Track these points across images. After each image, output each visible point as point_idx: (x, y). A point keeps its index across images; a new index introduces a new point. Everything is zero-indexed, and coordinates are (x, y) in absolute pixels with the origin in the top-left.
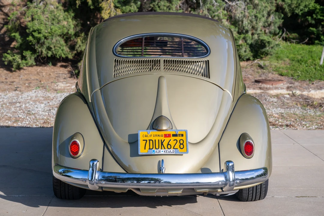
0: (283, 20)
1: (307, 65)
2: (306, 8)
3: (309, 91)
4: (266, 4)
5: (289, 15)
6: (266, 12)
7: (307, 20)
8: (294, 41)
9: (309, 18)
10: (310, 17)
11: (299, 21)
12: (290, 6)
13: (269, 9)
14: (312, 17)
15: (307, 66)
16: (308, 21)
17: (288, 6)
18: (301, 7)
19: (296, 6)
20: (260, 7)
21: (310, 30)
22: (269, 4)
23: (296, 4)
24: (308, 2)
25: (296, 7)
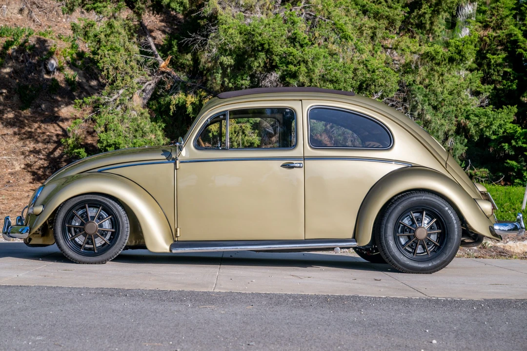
0: (467, 148)
1: (502, 210)
2: (501, 129)
3: (505, 242)
4: (443, 121)
5: (476, 138)
6: (443, 133)
7: (502, 148)
8: (483, 180)
9: (506, 146)
10: (507, 144)
11: (491, 150)
12: (477, 125)
13: (446, 128)
14: (510, 144)
15: (502, 212)
16: (504, 150)
17: (474, 125)
18: (494, 127)
19: (486, 125)
20: (433, 125)
21: (507, 163)
22: (447, 121)
23: (486, 123)
24: (504, 121)
25: (487, 127)
